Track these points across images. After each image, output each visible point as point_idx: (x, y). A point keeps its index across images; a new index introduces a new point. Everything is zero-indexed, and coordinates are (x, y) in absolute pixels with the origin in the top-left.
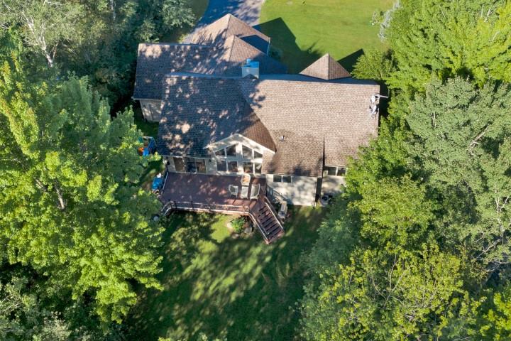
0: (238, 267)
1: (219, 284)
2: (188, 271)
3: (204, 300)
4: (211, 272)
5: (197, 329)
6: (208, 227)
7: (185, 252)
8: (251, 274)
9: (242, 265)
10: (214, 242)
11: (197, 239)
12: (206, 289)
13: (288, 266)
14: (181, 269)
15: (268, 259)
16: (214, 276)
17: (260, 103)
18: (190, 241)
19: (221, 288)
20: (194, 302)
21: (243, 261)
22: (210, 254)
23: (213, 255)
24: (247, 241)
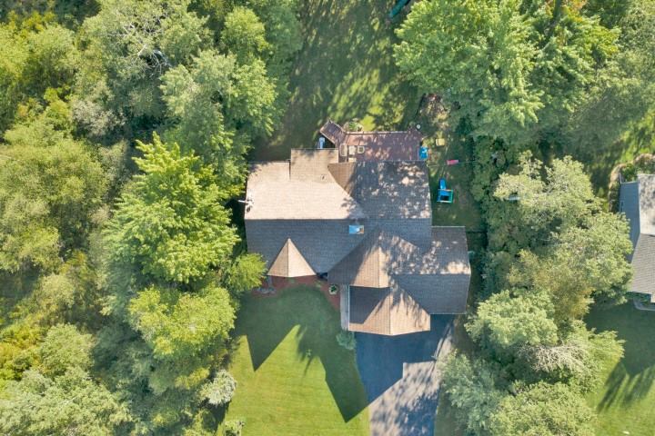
0: (350, 99)
1: (362, 84)
2: (386, 90)
3: (370, 70)
4: (369, 92)
5: (371, 49)
6: (378, 125)
7: (391, 103)
8: (341, 95)
9: (348, 101)
10: (370, 115)
11: (384, 114)
12: (370, 78)
13: (315, 103)
14: (391, 90)
15: (330, 109)
16: (366, 89)
17: (345, 202)
18: (389, 112)
19: (360, 81)
20: (376, 68)
21: (347, 104)
22: (372, 106)
23: (369, 105)
24: (346, 120)
